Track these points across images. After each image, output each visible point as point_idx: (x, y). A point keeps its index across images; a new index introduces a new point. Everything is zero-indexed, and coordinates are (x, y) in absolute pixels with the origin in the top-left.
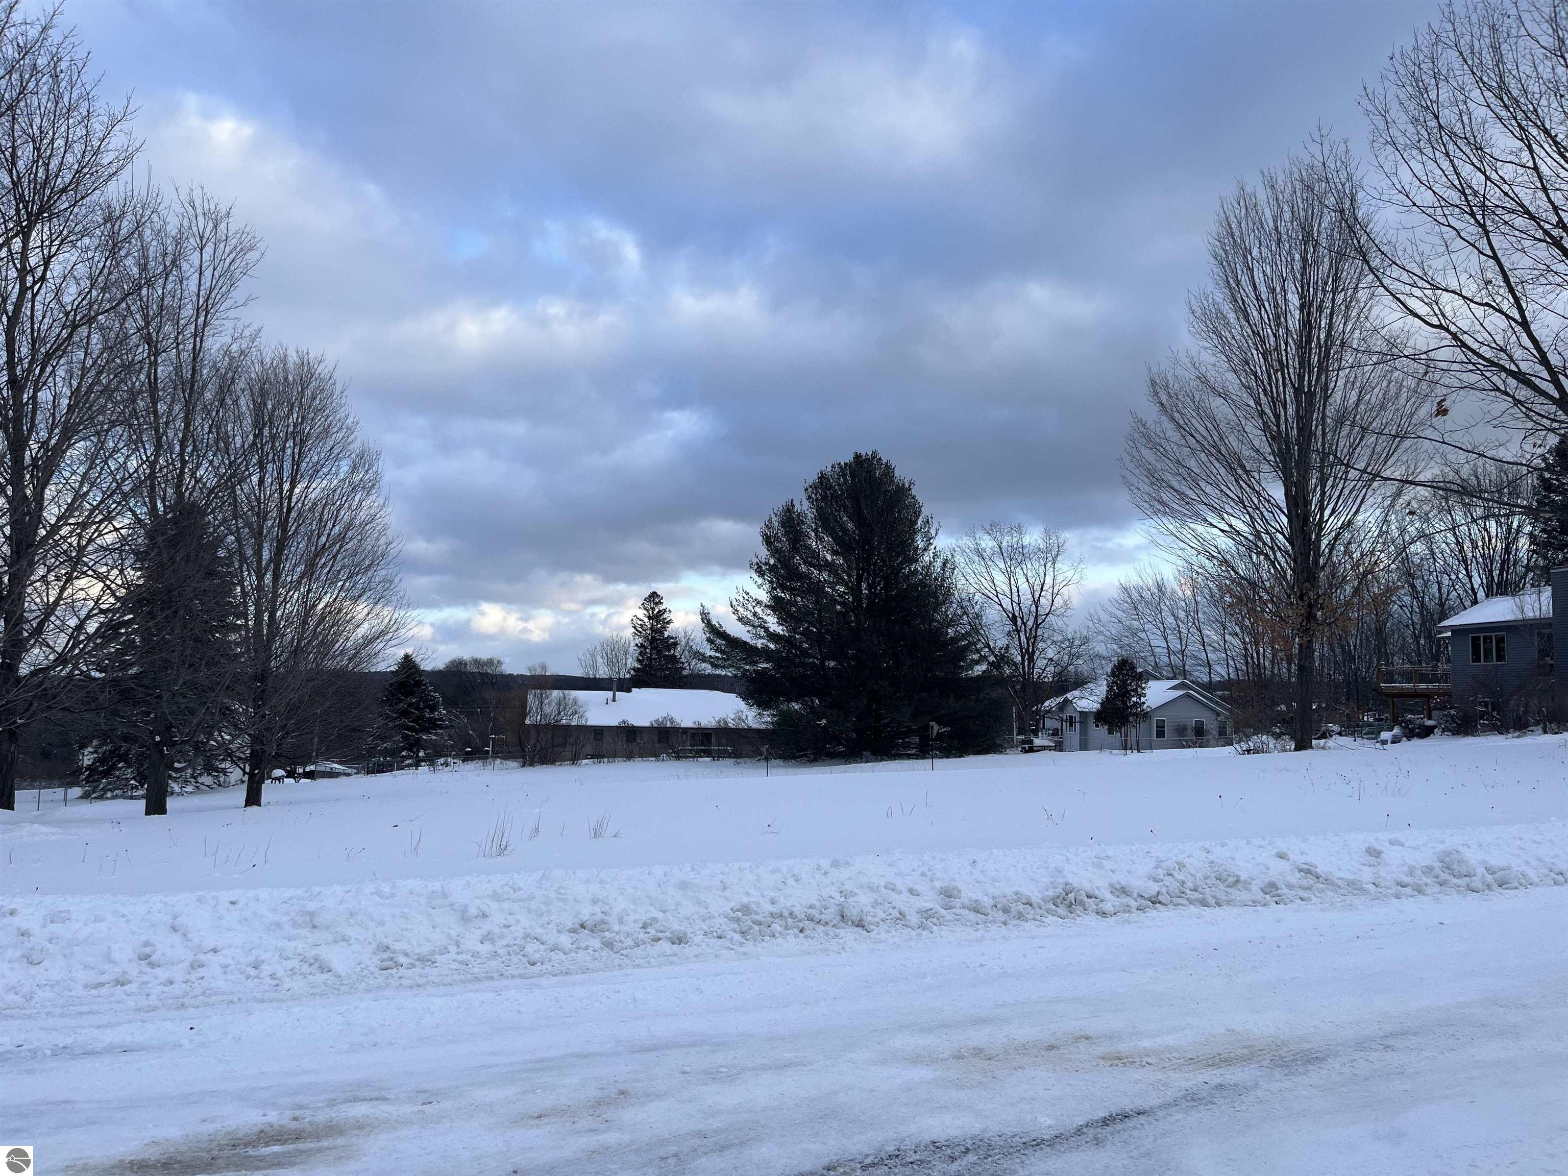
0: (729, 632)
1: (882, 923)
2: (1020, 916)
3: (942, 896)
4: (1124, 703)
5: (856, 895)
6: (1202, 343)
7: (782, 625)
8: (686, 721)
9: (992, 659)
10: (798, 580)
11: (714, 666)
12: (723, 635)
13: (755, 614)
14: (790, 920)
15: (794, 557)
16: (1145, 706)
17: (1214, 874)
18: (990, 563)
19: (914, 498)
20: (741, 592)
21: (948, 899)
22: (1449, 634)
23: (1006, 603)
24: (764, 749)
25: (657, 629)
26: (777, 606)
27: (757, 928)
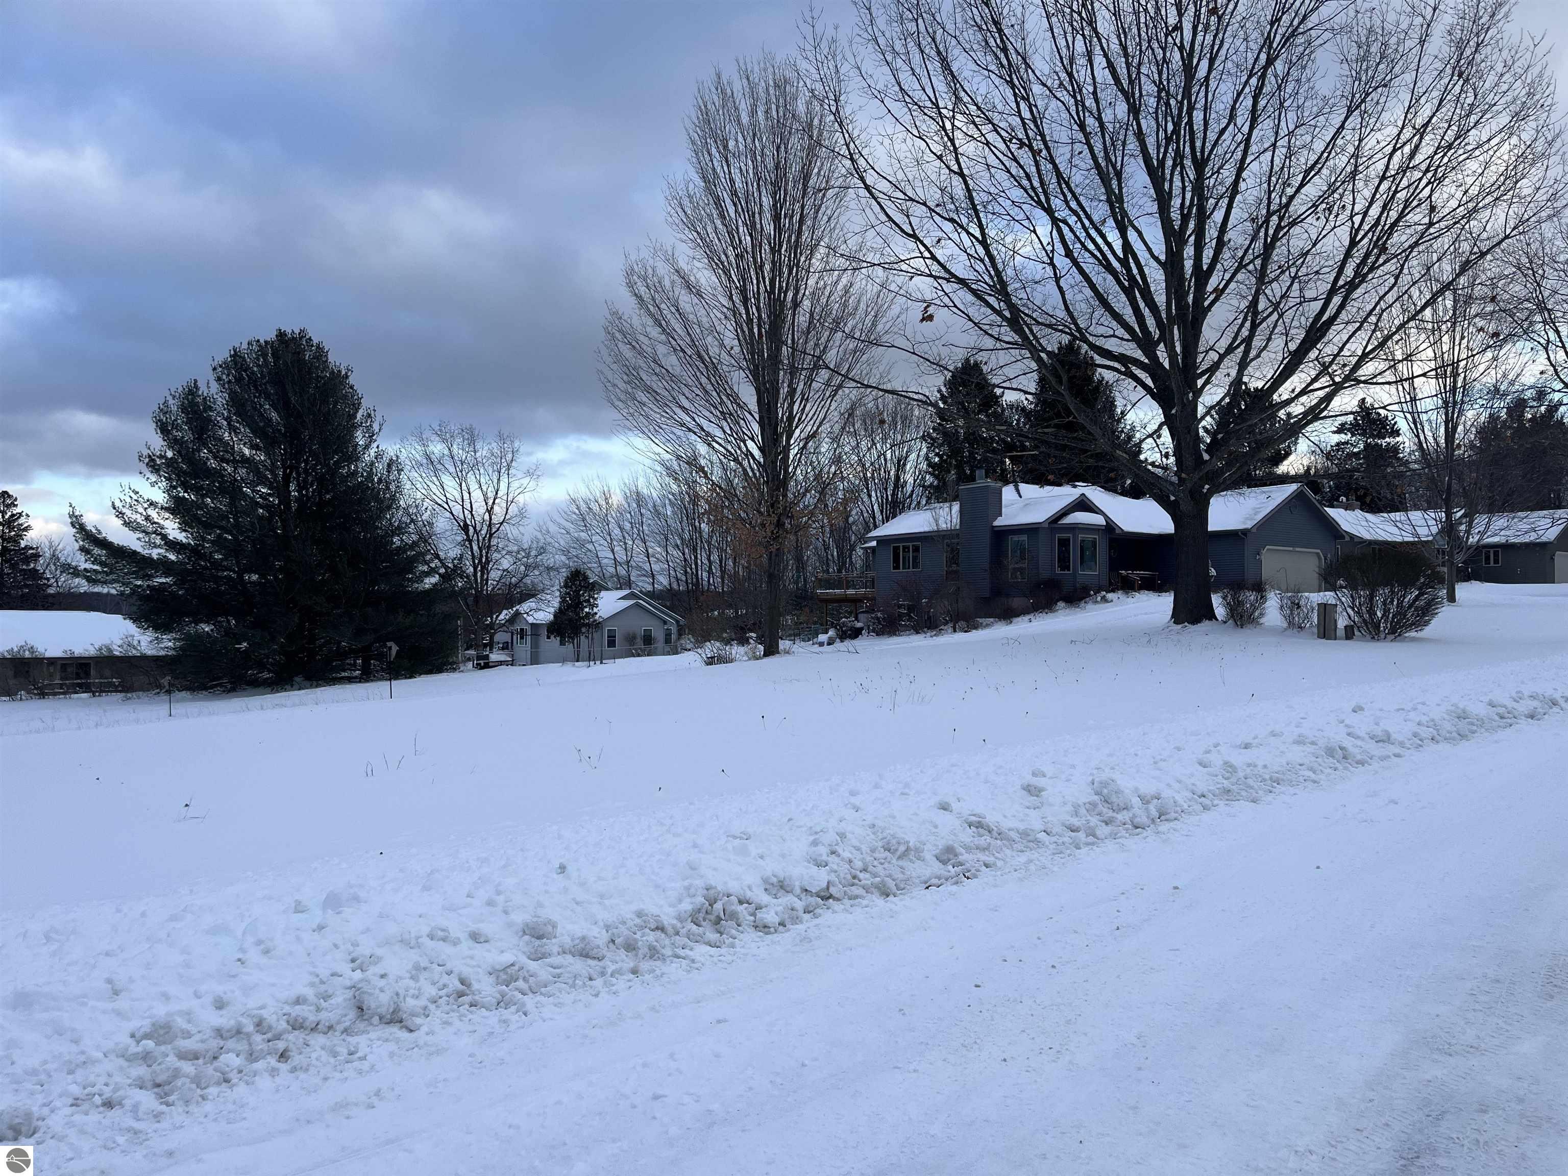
0: (111, 538)
1: (432, 1007)
2: (654, 953)
3: (527, 938)
4: (578, 614)
5: (380, 959)
6: (678, 236)
7: (185, 531)
8: (53, 648)
9: (442, 571)
10: (208, 478)
11: (89, 580)
12: (104, 544)
13: (147, 518)
14: (258, 1038)
15: (199, 451)
16: (597, 616)
17: (880, 844)
18: (439, 467)
19: (352, 387)
20: (127, 490)
21: (538, 942)
22: (874, 543)
23: (457, 509)
24: (165, 681)
25: (10, 538)
26: (177, 508)
27: (188, 1068)
